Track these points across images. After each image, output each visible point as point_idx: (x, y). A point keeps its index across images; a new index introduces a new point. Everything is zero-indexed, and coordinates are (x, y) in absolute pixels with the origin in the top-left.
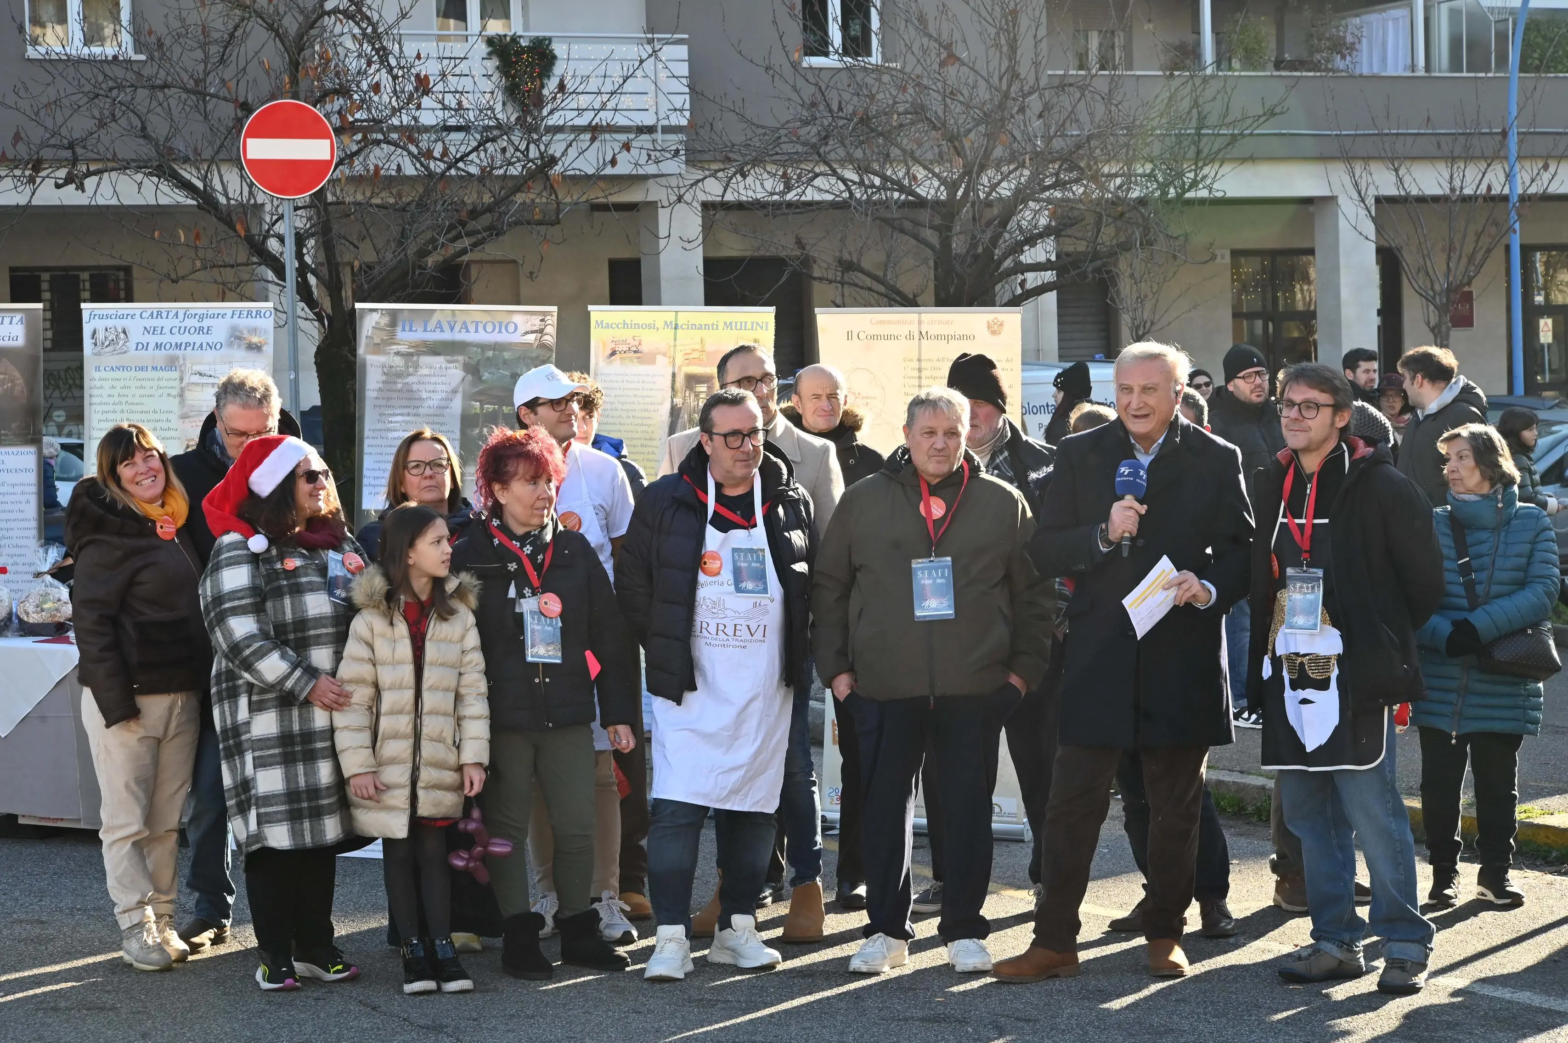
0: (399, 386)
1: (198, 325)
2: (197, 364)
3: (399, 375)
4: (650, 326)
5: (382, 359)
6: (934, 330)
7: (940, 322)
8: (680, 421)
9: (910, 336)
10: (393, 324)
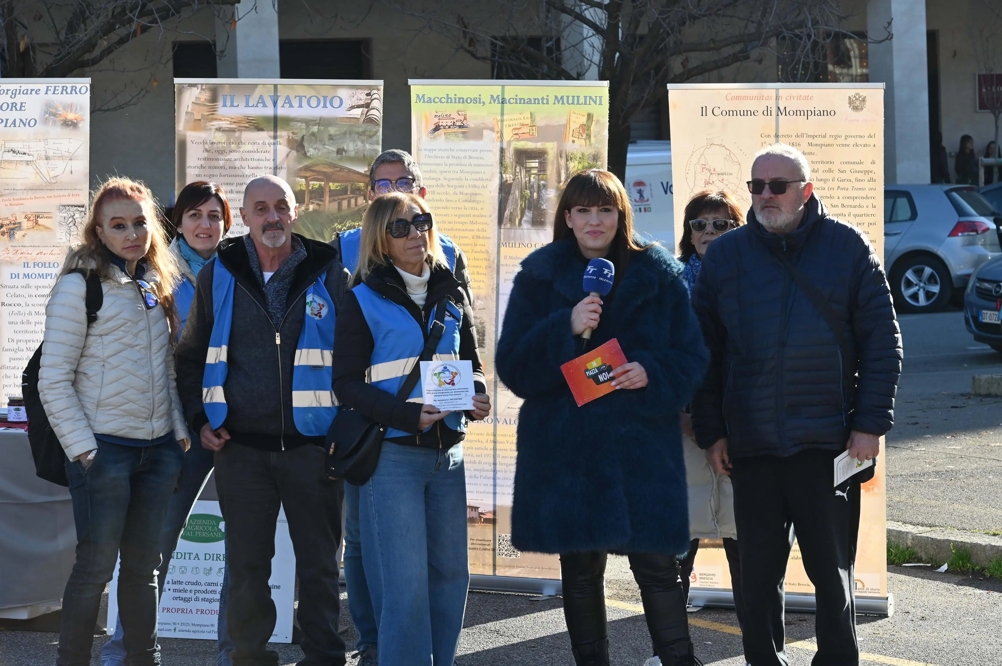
0: (221, 163)
1: (10, 101)
2: (10, 141)
3: (221, 152)
4: (475, 101)
5: (203, 135)
6: (792, 106)
7: (799, 98)
8: (511, 197)
9: (767, 112)
10: (214, 99)
